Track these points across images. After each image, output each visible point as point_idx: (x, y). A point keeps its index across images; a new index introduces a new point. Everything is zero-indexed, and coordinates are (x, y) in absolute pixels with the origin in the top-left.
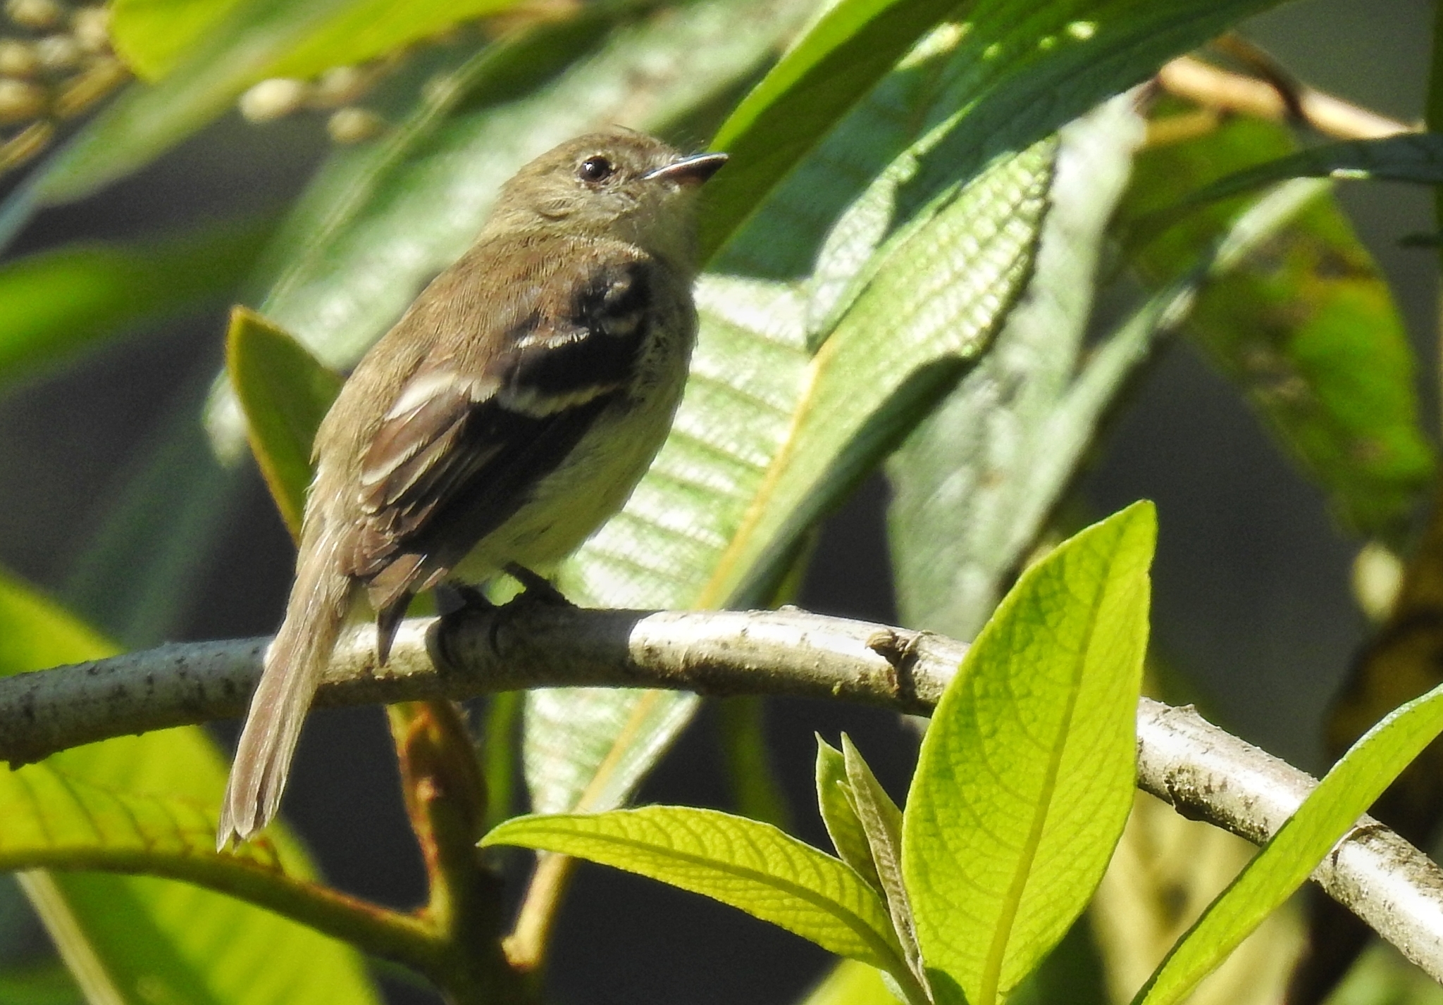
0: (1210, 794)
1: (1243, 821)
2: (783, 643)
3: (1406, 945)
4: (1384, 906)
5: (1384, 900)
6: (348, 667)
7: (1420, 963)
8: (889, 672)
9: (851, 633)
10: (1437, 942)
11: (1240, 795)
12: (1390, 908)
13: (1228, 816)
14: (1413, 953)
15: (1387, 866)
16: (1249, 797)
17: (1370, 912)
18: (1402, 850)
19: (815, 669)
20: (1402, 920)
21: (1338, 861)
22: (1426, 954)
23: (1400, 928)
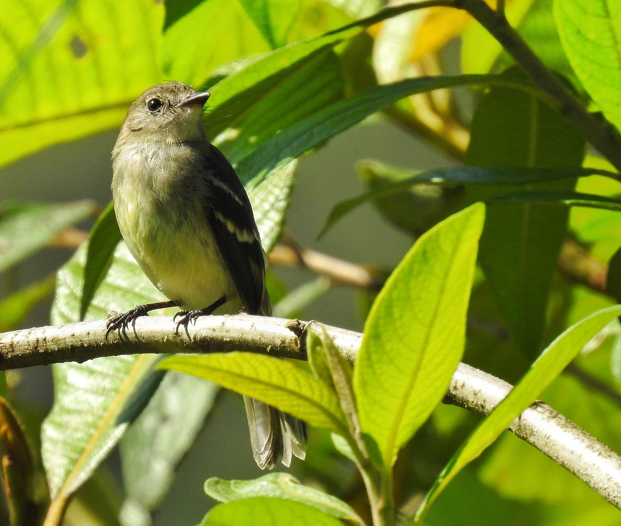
0: (456, 390)
1: (473, 402)
2: (243, 328)
3: (556, 455)
4: (545, 437)
5: (545, 434)
6: (26, 347)
7: (563, 463)
8: (296, 340)
9: (276, 323)
10: (572, 452)
11: (471, 390)
12: (548, 438)
13: (465, 400)
14: (559, 459)
15: (546, 419)
16: (476, 390)
17: (538, 441)
18: (552, 412)
19: (258, 340)
20: (554, 443)
21: (522, 417)
22: (567, 458)
23: (553, 447)
